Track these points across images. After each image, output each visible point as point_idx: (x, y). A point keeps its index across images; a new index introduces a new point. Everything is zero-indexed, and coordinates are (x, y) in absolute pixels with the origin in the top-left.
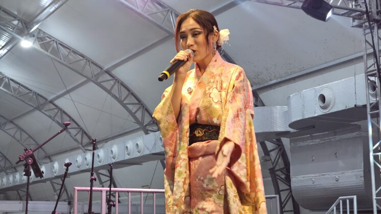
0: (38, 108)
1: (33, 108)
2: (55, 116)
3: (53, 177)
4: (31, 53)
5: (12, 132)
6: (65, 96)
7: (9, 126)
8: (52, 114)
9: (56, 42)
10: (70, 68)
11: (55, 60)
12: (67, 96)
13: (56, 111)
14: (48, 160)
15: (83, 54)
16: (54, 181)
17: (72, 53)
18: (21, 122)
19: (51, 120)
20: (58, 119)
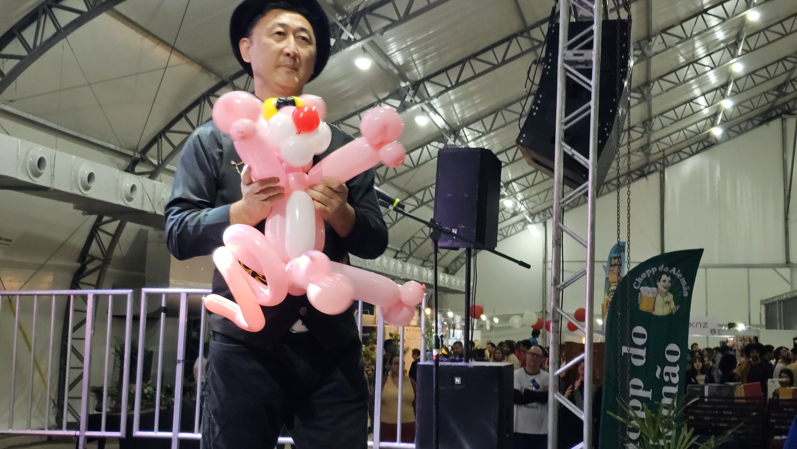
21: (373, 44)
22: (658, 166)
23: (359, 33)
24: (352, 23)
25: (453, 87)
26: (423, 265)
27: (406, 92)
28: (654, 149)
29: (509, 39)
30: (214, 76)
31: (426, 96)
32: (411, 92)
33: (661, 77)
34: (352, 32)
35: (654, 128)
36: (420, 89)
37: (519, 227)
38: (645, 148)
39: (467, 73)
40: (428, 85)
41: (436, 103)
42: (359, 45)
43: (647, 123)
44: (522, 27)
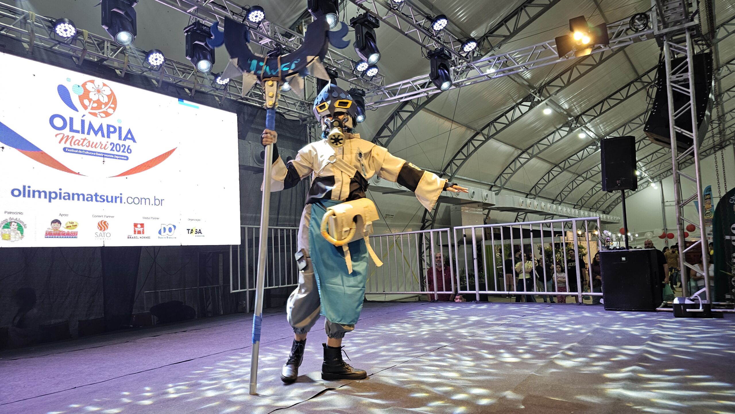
21: (551, 101)
22: (732, 141)
23: (544, 97)
24: (539, 92)
25: (598, 116)
26: (590, 211)
27: (572, 123)
28: (728, 132)
29: (629, 85)
30: (473, 130)
31: (584, 123)
32: (575, 122)
33: (729, 90)
34: (540, 97)
35: (727, 120)
36: (579, 120)
37: (645, 185)
38: (721, 132)
39: (606, 106)
40: (583, 117)
41: (589, 125)
42: (544, 102)
43: (721, 118)
44: (636, 77)
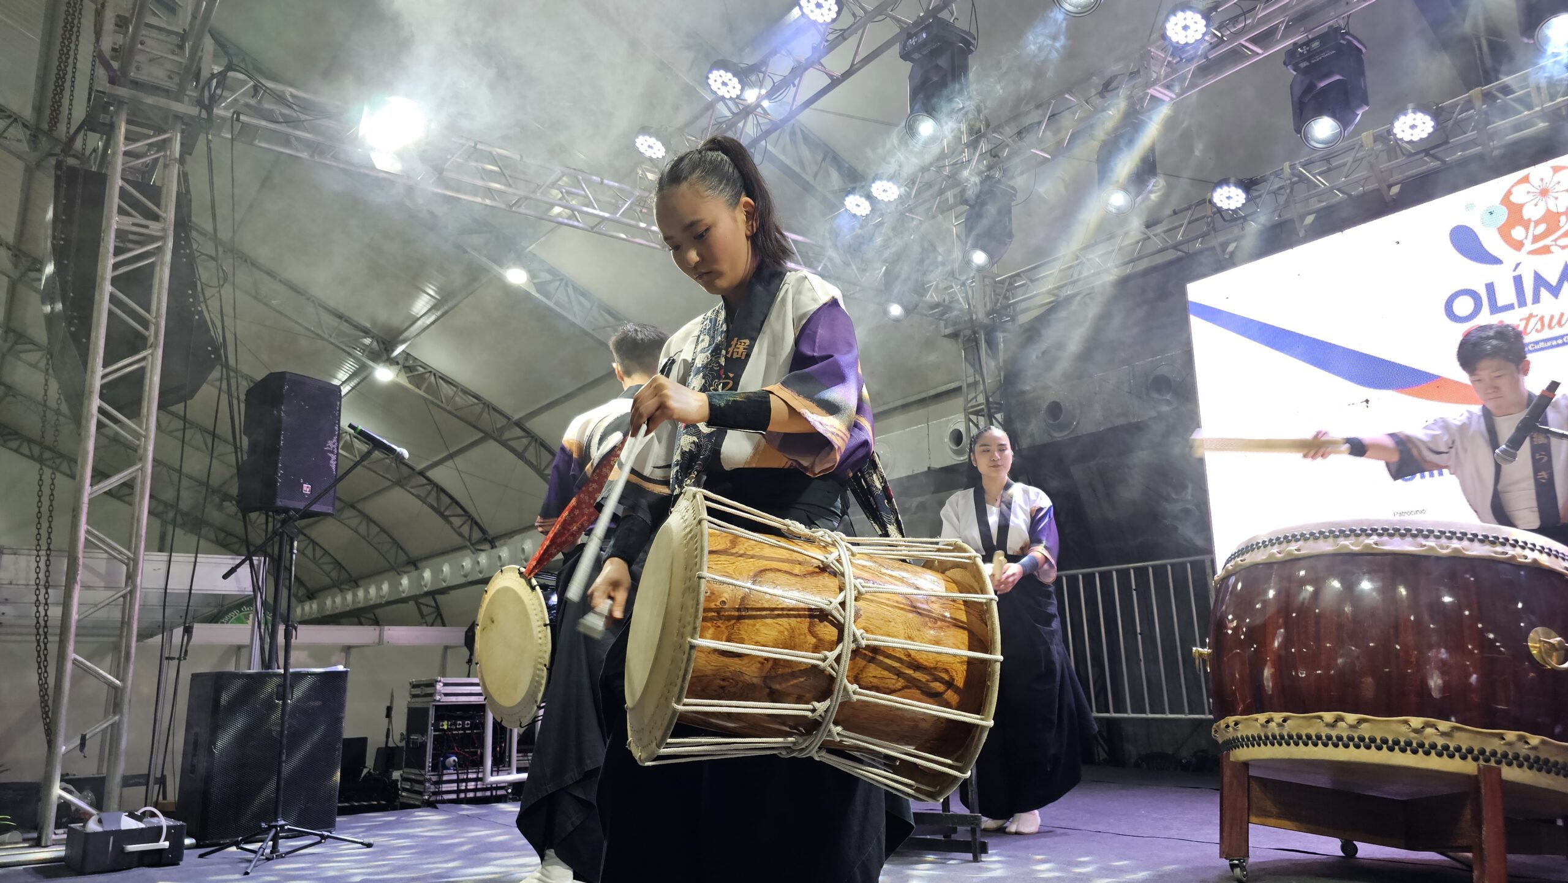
0: (399, 483)
1: (389, 483)
2: (427, 496)
3: (422, 593)
4: (391, 393)
5: (354, 522)
6: (446, 464)
7: (349, 513)
8: (422, 492)
9: (435, 375)
10: (456, 416)
11: (433, 403)
12: (450, 463)
13: (429, 487)
14: (413, 568)
15: (479, 393)
16: (422, 600)
17: (460, 394)
18: (370, 508)
19: (420, 503)
20: (432, 500)
